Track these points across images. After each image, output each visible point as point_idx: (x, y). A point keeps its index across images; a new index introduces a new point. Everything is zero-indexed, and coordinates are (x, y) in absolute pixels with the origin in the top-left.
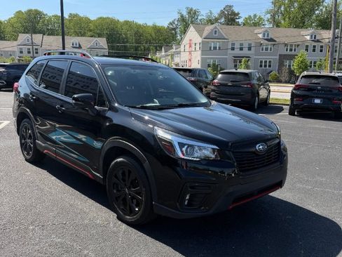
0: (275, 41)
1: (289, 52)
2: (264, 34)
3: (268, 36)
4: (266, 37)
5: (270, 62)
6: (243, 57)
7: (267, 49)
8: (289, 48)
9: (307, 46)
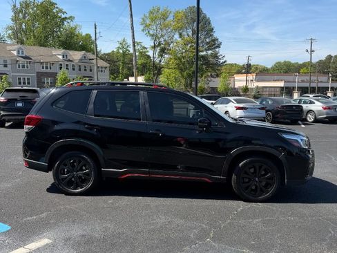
0: (31, 59)
1: (45, 70)
2: (19, 51)
3: (23, 54)
4: (21, 55)
5: (28, 79)
6: (3, 74)
7: (23, 67)
8: (45, 66)
9: (61, 65)
